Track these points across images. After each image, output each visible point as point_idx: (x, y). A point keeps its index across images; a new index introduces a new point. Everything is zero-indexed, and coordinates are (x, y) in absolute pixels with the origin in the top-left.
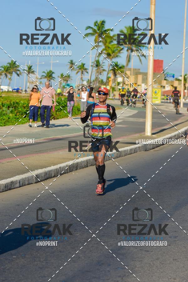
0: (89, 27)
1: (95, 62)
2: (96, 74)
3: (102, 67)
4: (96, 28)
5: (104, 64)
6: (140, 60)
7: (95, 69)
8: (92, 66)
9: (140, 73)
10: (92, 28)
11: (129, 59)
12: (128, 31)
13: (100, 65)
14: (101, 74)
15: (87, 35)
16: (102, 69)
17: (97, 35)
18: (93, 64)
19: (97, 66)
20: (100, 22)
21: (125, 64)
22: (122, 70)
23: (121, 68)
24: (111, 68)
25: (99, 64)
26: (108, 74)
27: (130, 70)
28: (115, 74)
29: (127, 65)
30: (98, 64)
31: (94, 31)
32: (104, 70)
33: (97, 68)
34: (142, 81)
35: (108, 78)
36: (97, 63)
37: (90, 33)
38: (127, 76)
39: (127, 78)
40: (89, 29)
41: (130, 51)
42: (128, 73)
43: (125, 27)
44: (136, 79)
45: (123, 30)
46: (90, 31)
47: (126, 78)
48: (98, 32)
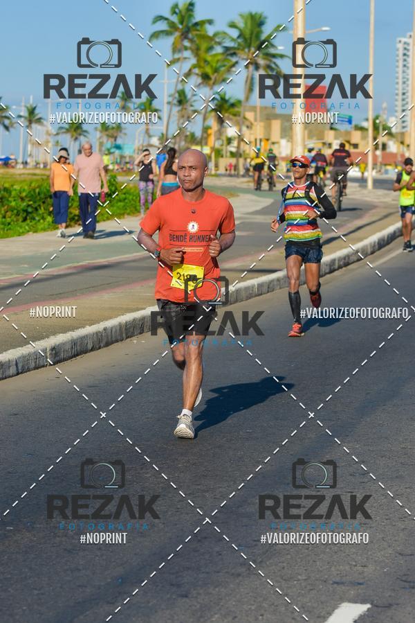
0: (161, 18)
1: (177, 95)
2: (179, 120)
3: (192, 106)
4: (175, 19)
5: (195, 98)
7: (176, 109)
8: (169, 103)
9: (276, 117)
10: (166, 19)
11: (250, 86)
12: (246, 24)
13: (187, 102)
14: (189, 121)
15: (155, 35)
16: (192, 108)
17: (177, 34)
18: (170, 99)
19: (180, 102)
20: (185, 5)
21: (242, 97)
22: (236, 109)
23: (233, 105)
25: (185, 97)
26: (205, 119)
27: (253, 109)
28: (221, 121)
29: (247, 98)
30: (183, 98)
31: (172, 25)
32: (195, 111)
33: (180, 108)
34: (281, 134)
35: (206, 129)
36: (180, 96)
37: (162, 32)
38: (247, 123)
39: (248, 127)
40: (159, 23)
41: (251, 68)
42: (250, 116)
43: (241, 15)
44: (268, 128)
45: (236, 21)
46: (163, 26)
47: (244, 129)
48: (180, 27)
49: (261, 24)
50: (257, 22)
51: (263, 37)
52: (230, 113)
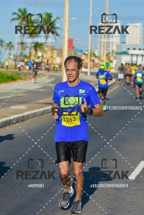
0: (15, 13)
2: (21, 50)
3: (26, 45)
4: (20, 14)
6: (56, 39)
7: (20, 46)
9: (56, 49)
10: (17, 14)
12: (46, 16)
14: (25, 50)
15: (13, 19)
17: (21, 19)
19: (22, 43)
22: (41, 47)
23: (40, 45)
24: (33, 45)
26: (30, 49)
27: (47, 46)
28: (36, 51)
31: (19, 16)
32: (27, 47)
34: (57, 55)
35: (30, 53)
37: (16, 18)
38: (45, 51)
39: (45, 53)
42: (46, 49)
43: (44, 14)
44: (52, 53)
46: (15, 16)
48: (22, 17)
49: (51, 16)
50: (49, 16)
51: (52, 21)
52: (39, 48)
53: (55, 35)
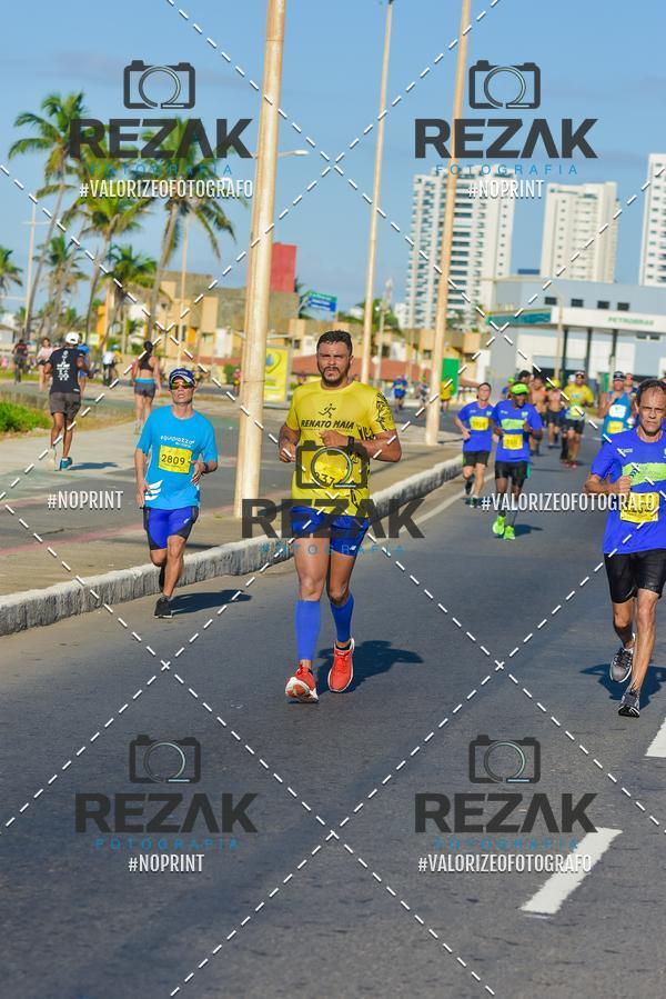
0: (30, 117)
1: (50, 247)
2: (51, 288)
3: (74, 266)
4: (54, 121)
5: (79, 254)
6: (215, 244)
7: (47, 269)
8: (36, 259)
9: (211, 291)
10: (39, 120)
11: (173, 239)
13: (67, 259)
14: (68, 291)
15: (20, 146)
16: (75, 270)
17: (57, 146)
18: (39, 253)
19: (55, 259)
20: (72, 98)
21: (158, 256)
22: (147, 276)
23: (142, 269)
24: (108, 267)
25: (64, 252)
26: (94, 290)
27: (175, 277)
28: (121, 295)
29: (167, 259)
30: (59, 252)
31: (48, 131)
32: (80, 276)
33: (54, 268)
34: (218, 320)
35: (95, 305)
36: (55, 249)
37: (32, 141)
38: (163, 299)
39: (164, 306)
40: (28, 126)
41: (175, 209)
42: (168, 287)
44: (198, 310)
46: (32, 131)
47: (159, 308)
48: (62, 134)
52: (137, 281)
53: (211, 224)
